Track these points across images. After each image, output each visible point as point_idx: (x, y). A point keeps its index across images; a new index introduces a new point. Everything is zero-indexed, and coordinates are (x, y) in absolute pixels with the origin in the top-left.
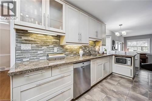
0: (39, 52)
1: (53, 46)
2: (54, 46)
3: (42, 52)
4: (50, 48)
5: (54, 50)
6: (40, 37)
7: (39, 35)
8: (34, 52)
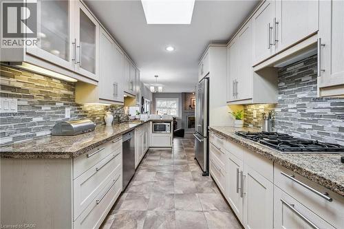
0: (35, 120)
1: (62, 104)
2: (65, 104)
3: (41, 119)
4: (57, 108)
5: (64, 113)
6: (37, 81)
7: (36, 77)
8: (23, 120)
